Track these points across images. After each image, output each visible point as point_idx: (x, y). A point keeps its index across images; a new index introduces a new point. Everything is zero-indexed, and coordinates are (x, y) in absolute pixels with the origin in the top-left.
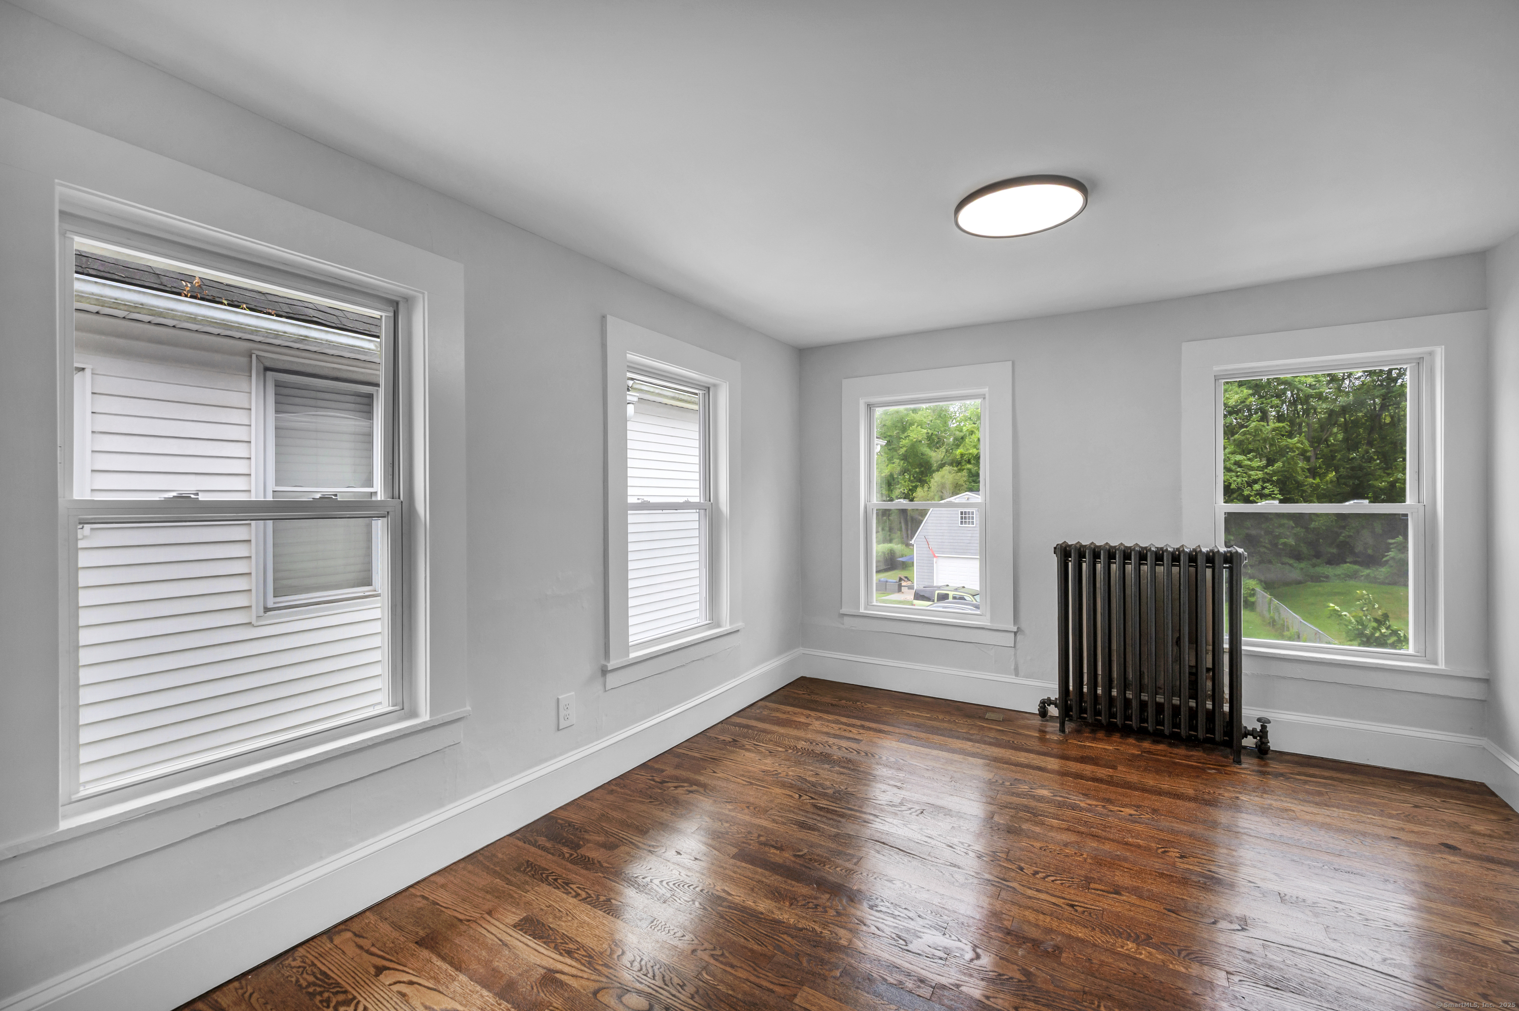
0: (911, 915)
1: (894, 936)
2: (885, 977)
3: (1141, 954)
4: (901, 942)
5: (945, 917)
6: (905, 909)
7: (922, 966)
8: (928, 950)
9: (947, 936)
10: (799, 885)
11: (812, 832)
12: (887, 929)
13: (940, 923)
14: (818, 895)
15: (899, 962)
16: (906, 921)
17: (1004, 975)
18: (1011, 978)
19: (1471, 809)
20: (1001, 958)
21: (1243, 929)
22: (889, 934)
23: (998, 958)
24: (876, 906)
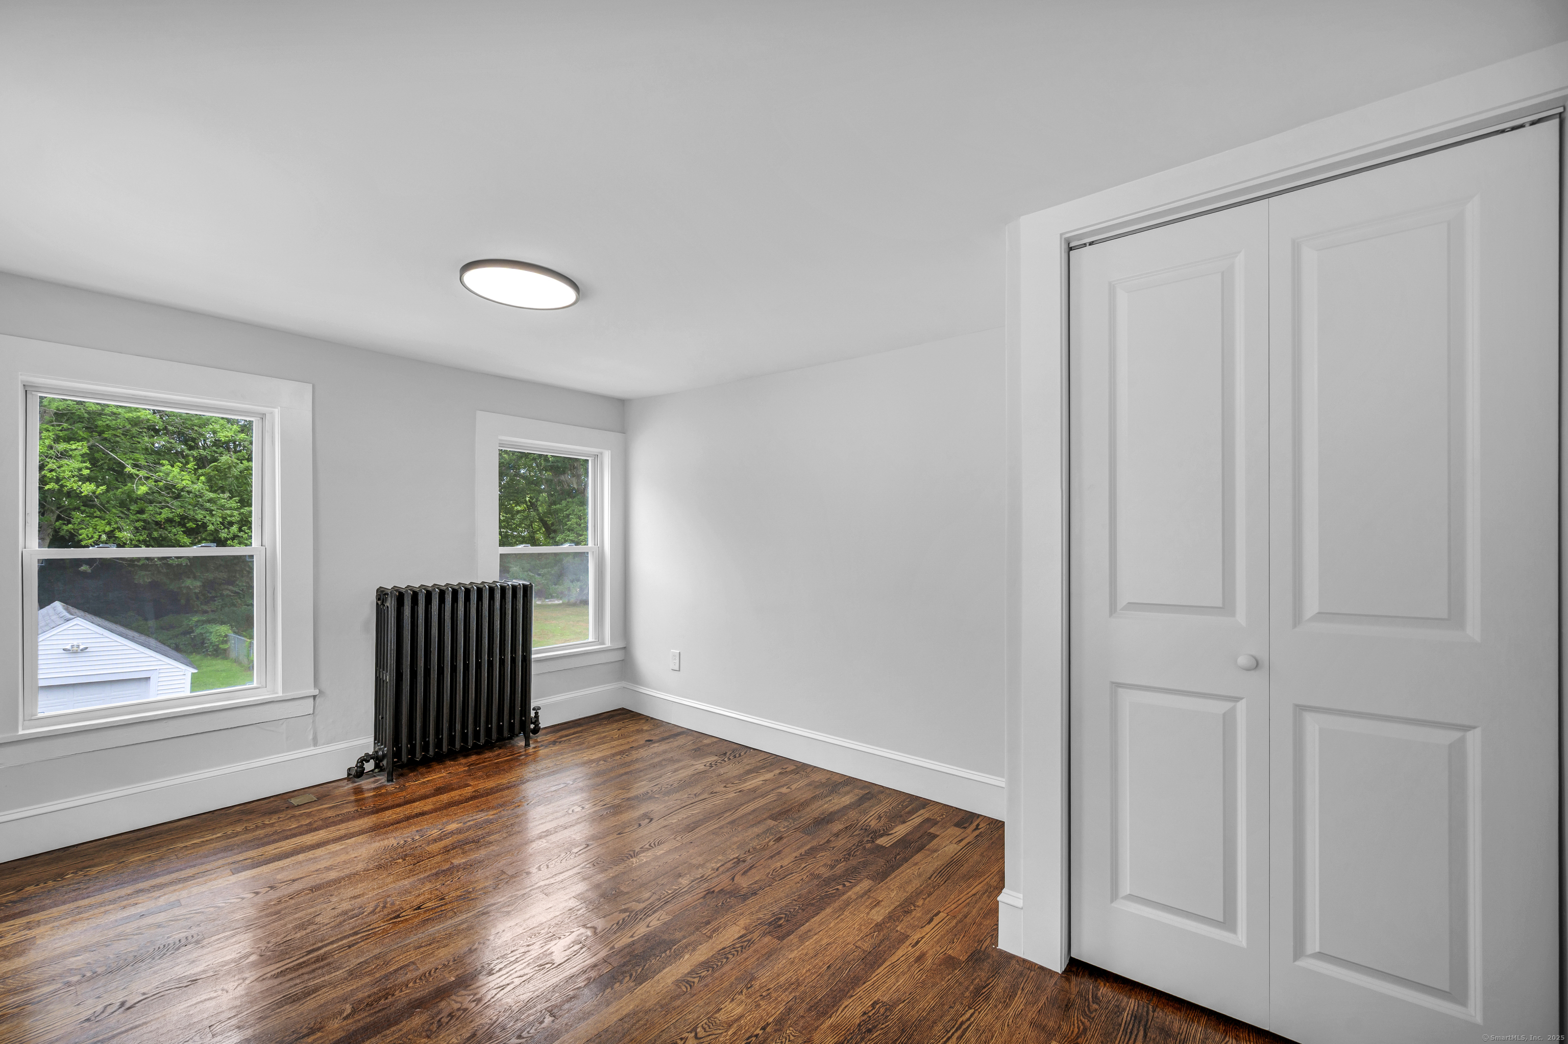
0: (523, 950)
1: (537, 968)
2: (576, 987)
3: (643, 860)
4: (547, 966)
5: (542, 931)
6: (512, 952)
7: (582, 961)
8: (568, 952)
9: (563, 937)
10: (402, 1024)
11: (320, 993)
12: (527, 970)
13: (546, 936)
14: (435, 1010)
15: (568, 973)
16: (526, 956)
17: (619, 922)
18: (624, 919)
19: (633, 722)
20: (604, 917)
21: (651, 820)
22: (532, 971)
23: (602, 919)
24: (492, 970)
